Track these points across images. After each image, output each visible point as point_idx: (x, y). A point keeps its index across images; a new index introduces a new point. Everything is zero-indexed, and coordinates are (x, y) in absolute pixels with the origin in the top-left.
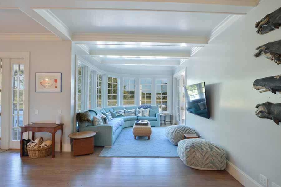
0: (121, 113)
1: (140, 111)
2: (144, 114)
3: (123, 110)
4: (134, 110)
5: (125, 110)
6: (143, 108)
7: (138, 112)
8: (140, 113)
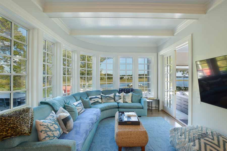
0: (96, 100)
1: (121, 96)
2: (126, 99)
3: (100, 95)
4: (113, 94)
5: (102, 94)
6: (124, 92)
7: (118, 97)
8: (121, 98)
